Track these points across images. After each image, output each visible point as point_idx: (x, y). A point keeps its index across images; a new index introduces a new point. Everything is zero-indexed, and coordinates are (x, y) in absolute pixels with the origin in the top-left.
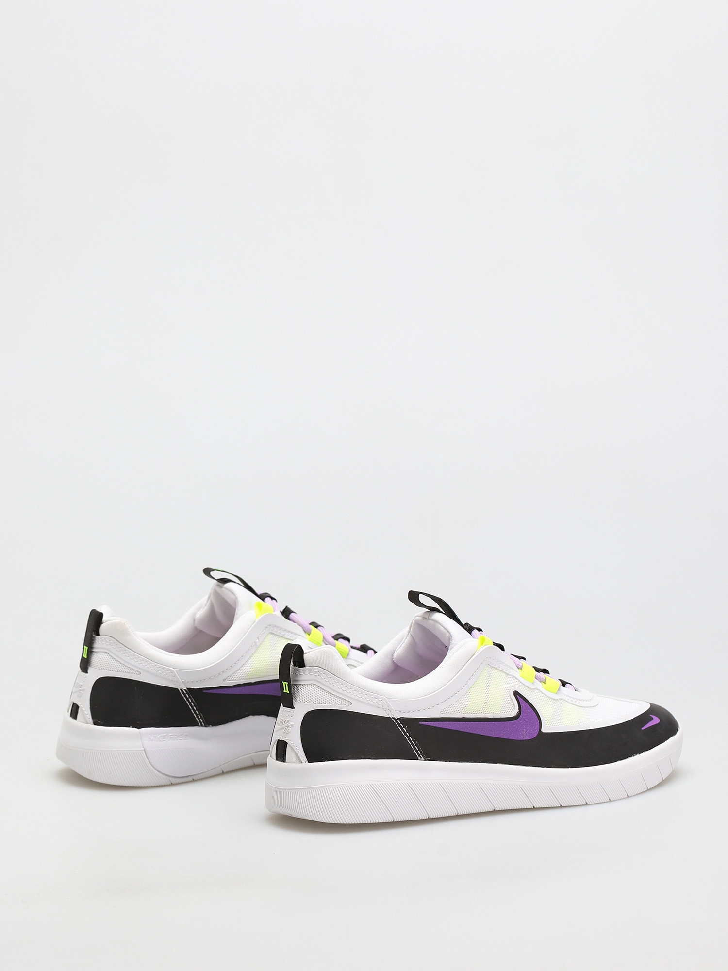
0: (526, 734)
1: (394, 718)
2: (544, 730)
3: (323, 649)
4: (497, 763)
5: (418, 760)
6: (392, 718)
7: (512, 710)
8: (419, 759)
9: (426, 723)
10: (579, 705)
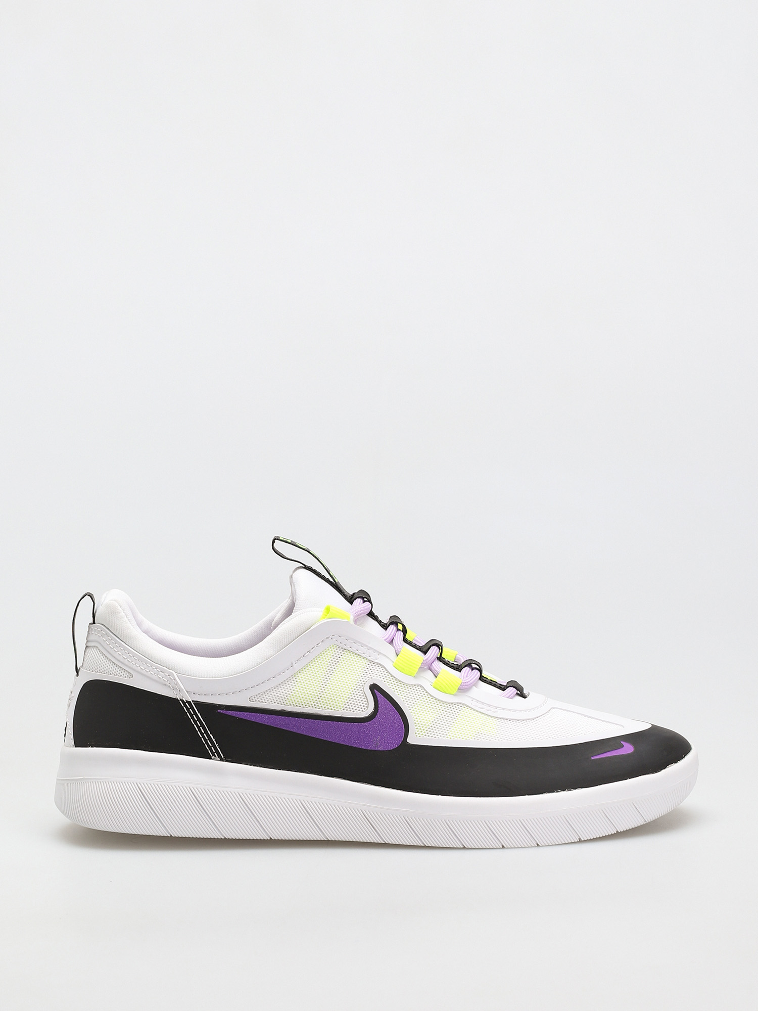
0: (382, 742)
1: (183, 701)
2: (411, 740)
3: (123, 614)
4: (333, 777)
5: (210, 758)
6: (180, 700)
7: (364, 707)
8: (213, 757)
9: (230, 713)
10: (494, 715)
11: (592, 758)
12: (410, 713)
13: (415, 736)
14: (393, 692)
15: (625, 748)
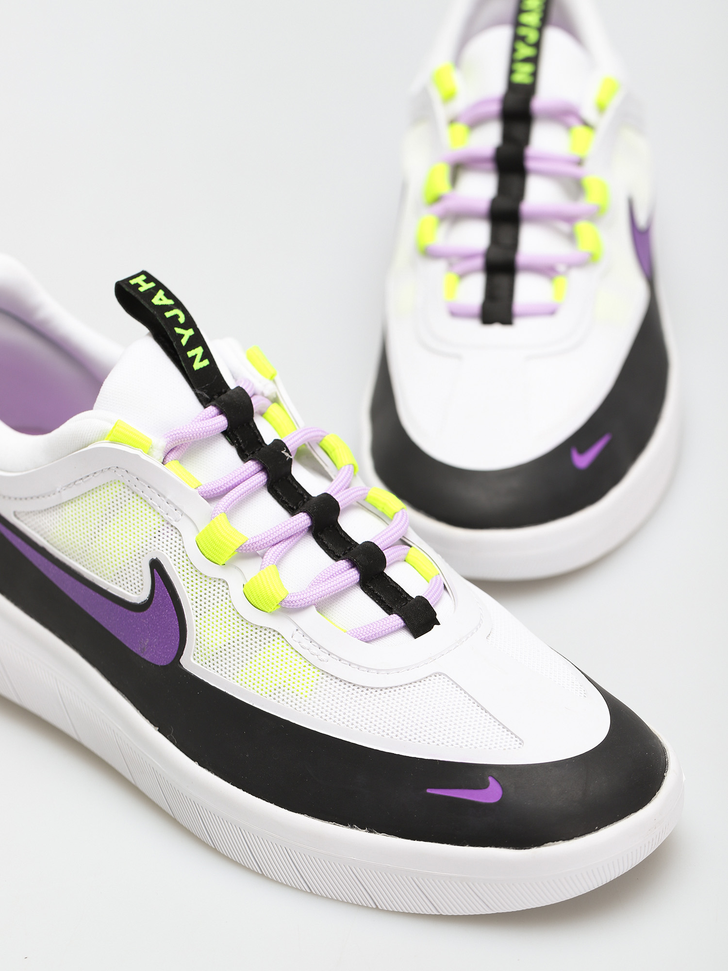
0: (150, 649)
10: (320, 665)
11: (429, 791)
12: (194, 622)
13: (192, 660)
14: (181, 580)
15: (488, 790)
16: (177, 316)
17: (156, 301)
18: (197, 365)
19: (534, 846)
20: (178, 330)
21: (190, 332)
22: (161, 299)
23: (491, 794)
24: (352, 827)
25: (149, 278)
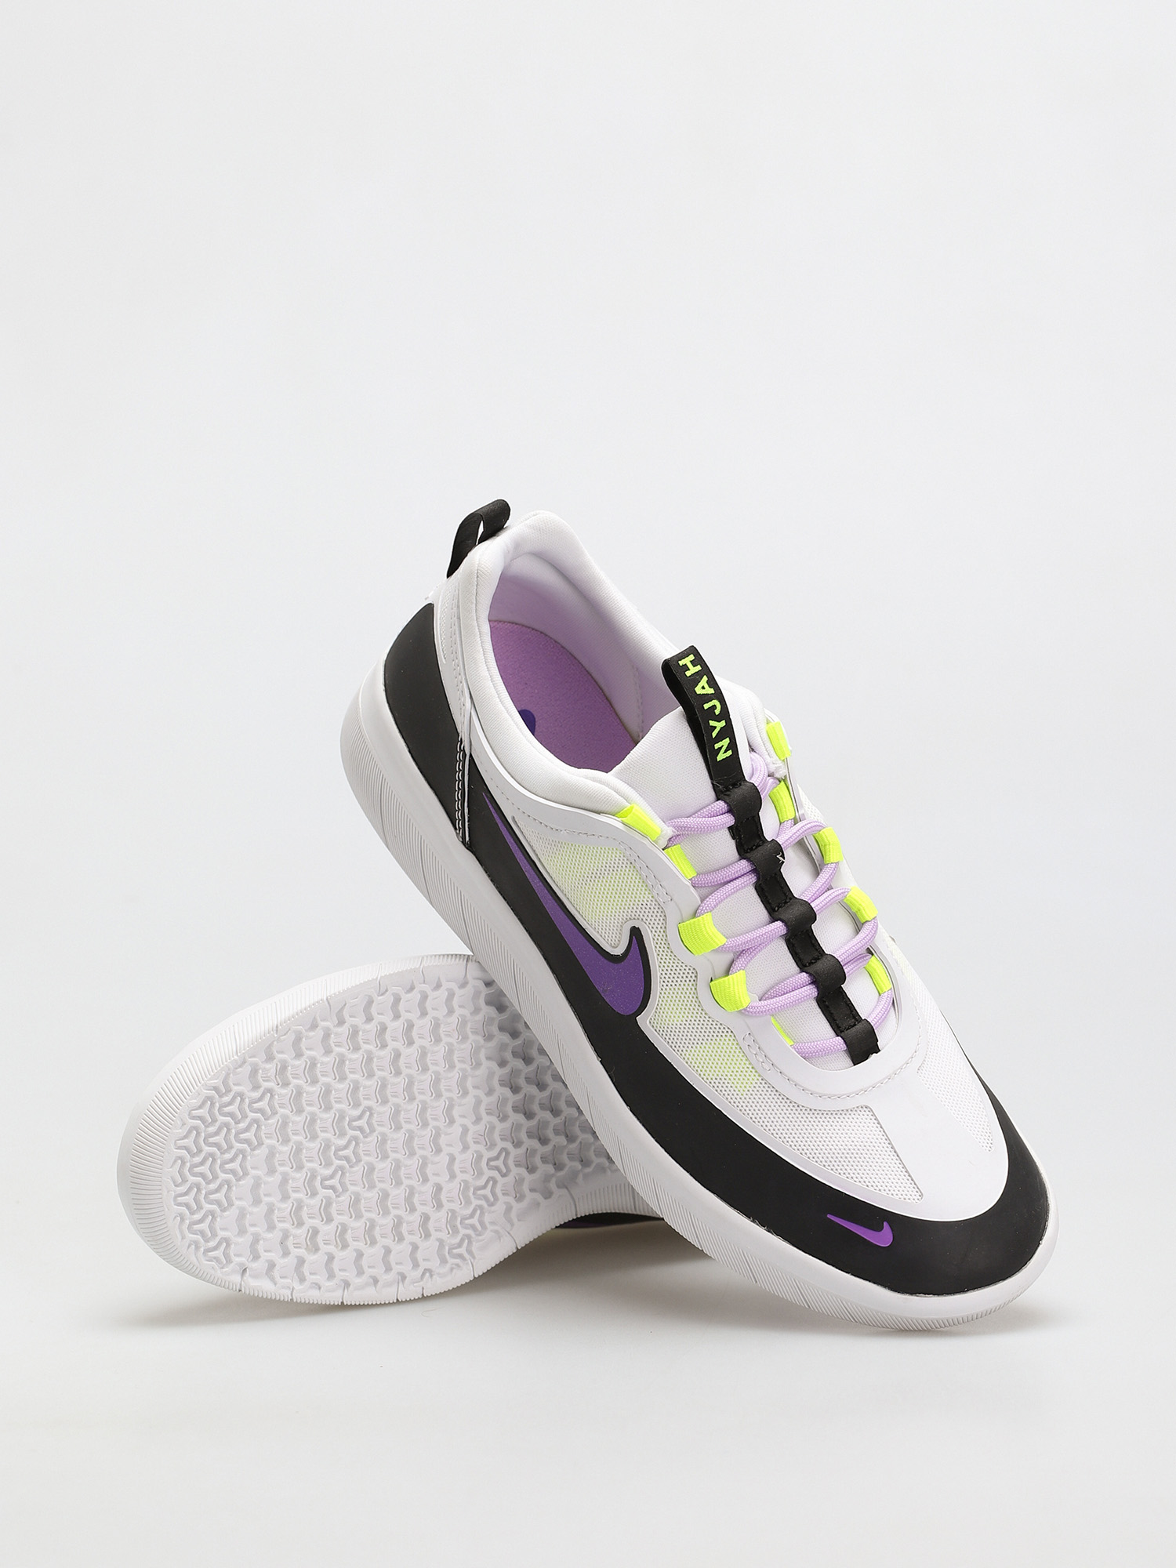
0: (611, 994)
1: (461, 744)
2: (641, 1022)
5: (455, 829)
6: (460, 741)
8: (457, 831)
10: (762, 1072)
11: (828, 1216)
12: (658, 993)
13: (648, 1022)
14: (655, 954)
15: (880, 1233)
16: (714, 707)
17: (698, 690)
18: (721, 757)
19: (907, 1293)
20: (712, 723)
21: (723, 723)
22: (703, 688)
23: (883, 1238)
24: (753, 1221)
25: (699, 660)
